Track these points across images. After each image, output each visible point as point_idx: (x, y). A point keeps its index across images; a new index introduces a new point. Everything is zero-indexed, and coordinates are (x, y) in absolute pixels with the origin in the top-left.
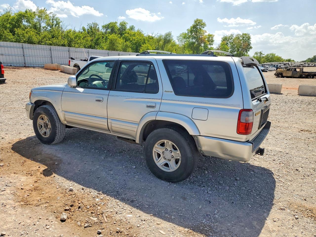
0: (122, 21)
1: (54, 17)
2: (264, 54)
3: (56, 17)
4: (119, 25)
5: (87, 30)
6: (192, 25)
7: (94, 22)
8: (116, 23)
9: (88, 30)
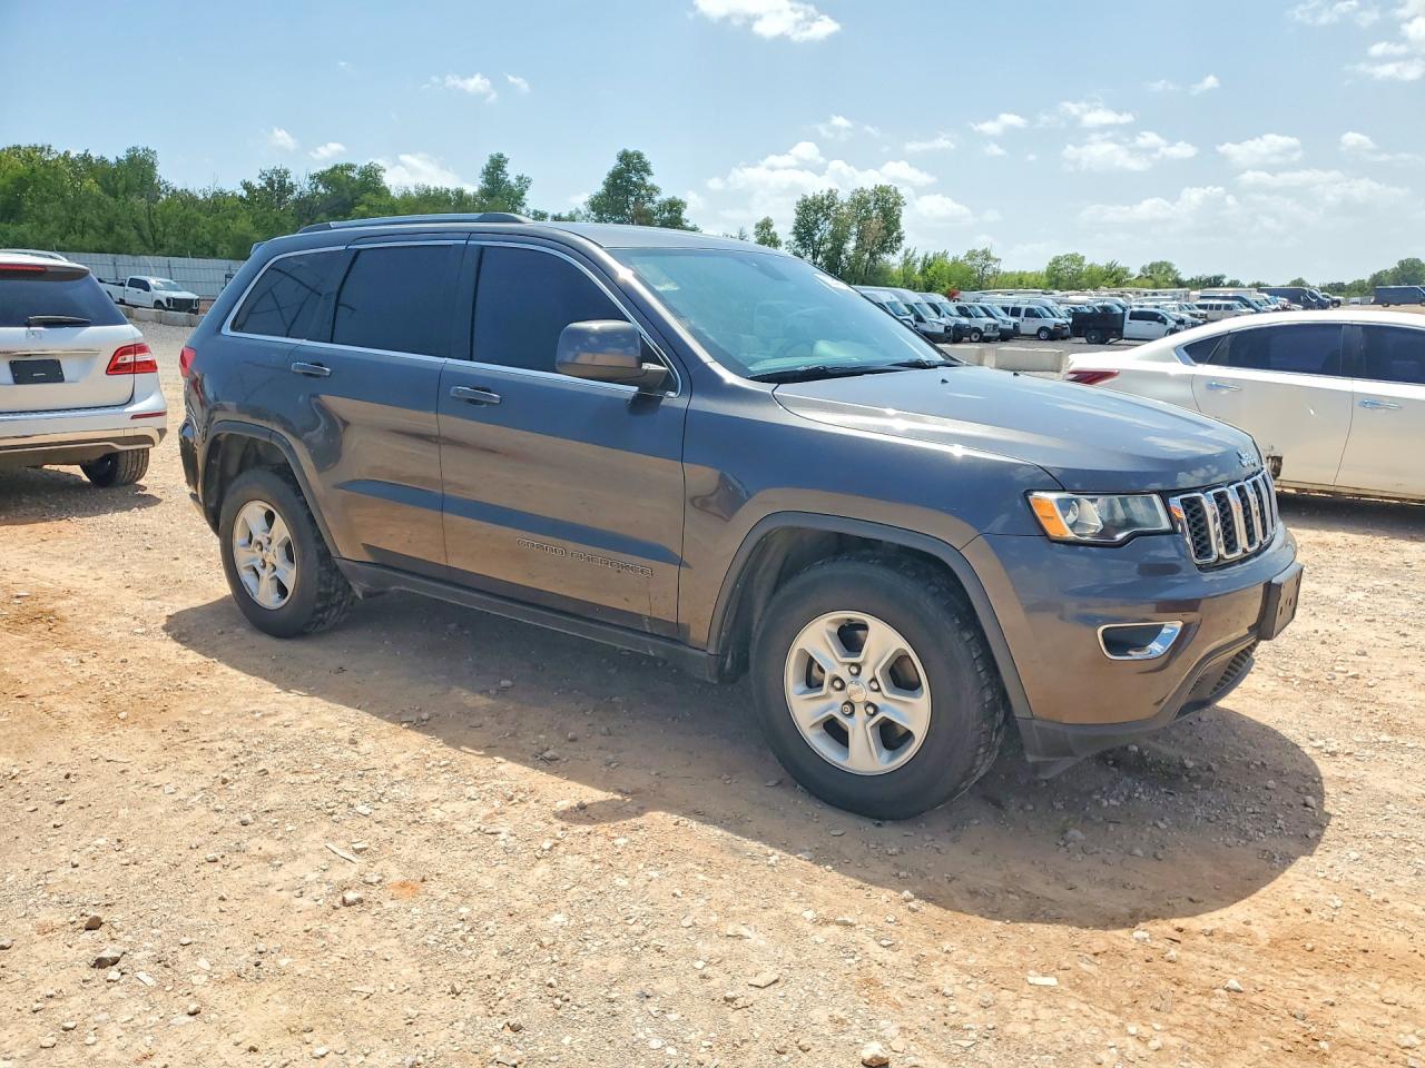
0: (368, 164)
4: (358, 175)
5: (257, 191)
9: (262, 189)
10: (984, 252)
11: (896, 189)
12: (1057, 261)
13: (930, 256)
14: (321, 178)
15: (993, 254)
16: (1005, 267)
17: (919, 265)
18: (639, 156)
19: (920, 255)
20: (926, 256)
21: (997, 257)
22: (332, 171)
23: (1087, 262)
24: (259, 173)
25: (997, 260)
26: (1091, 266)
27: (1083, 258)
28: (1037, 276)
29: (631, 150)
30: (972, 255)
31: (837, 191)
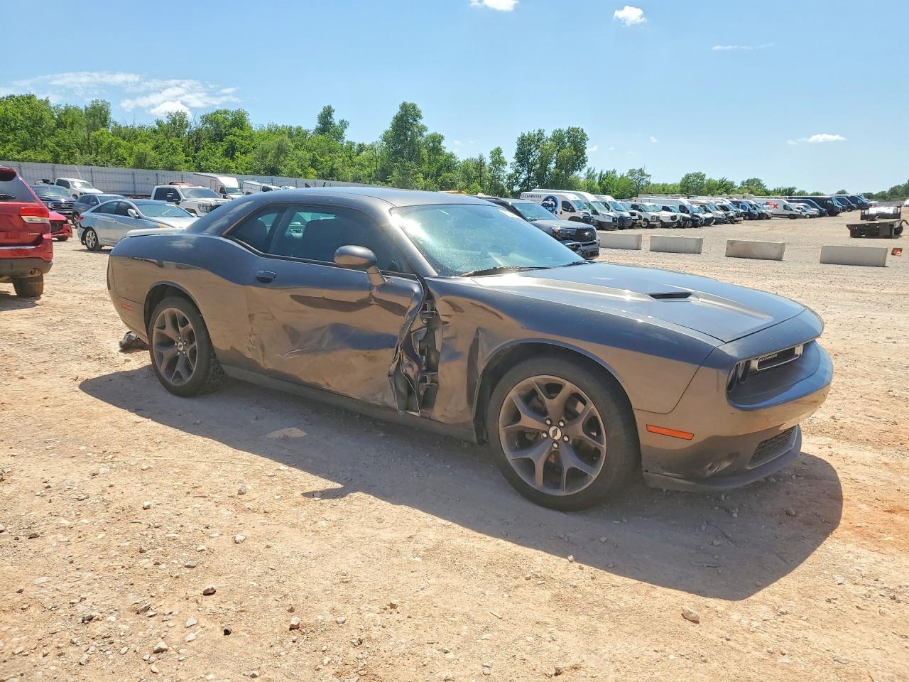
0: (238, 109)
6: (395, 115)
7: (179, 112)
8: (226, 112)
10: (641, 170)
11: (582, 130)
12: (688, 177)
13: (604, 173)
14: (206, 119)
15: (646, 172)
16: (653, 181)
17: (597, 178)
18: (414, 107)
19: (598, 172)
20: (601, 173)
21: (649, 174)
22: (214, 114)
23: (707, 178)
24: (167, 115)
25: (648, 176)
26: (709, 180)
27: (704, 175)
28: (674, 186)
29: (408, 102)
30: (632, 173)
31: (544, 131)
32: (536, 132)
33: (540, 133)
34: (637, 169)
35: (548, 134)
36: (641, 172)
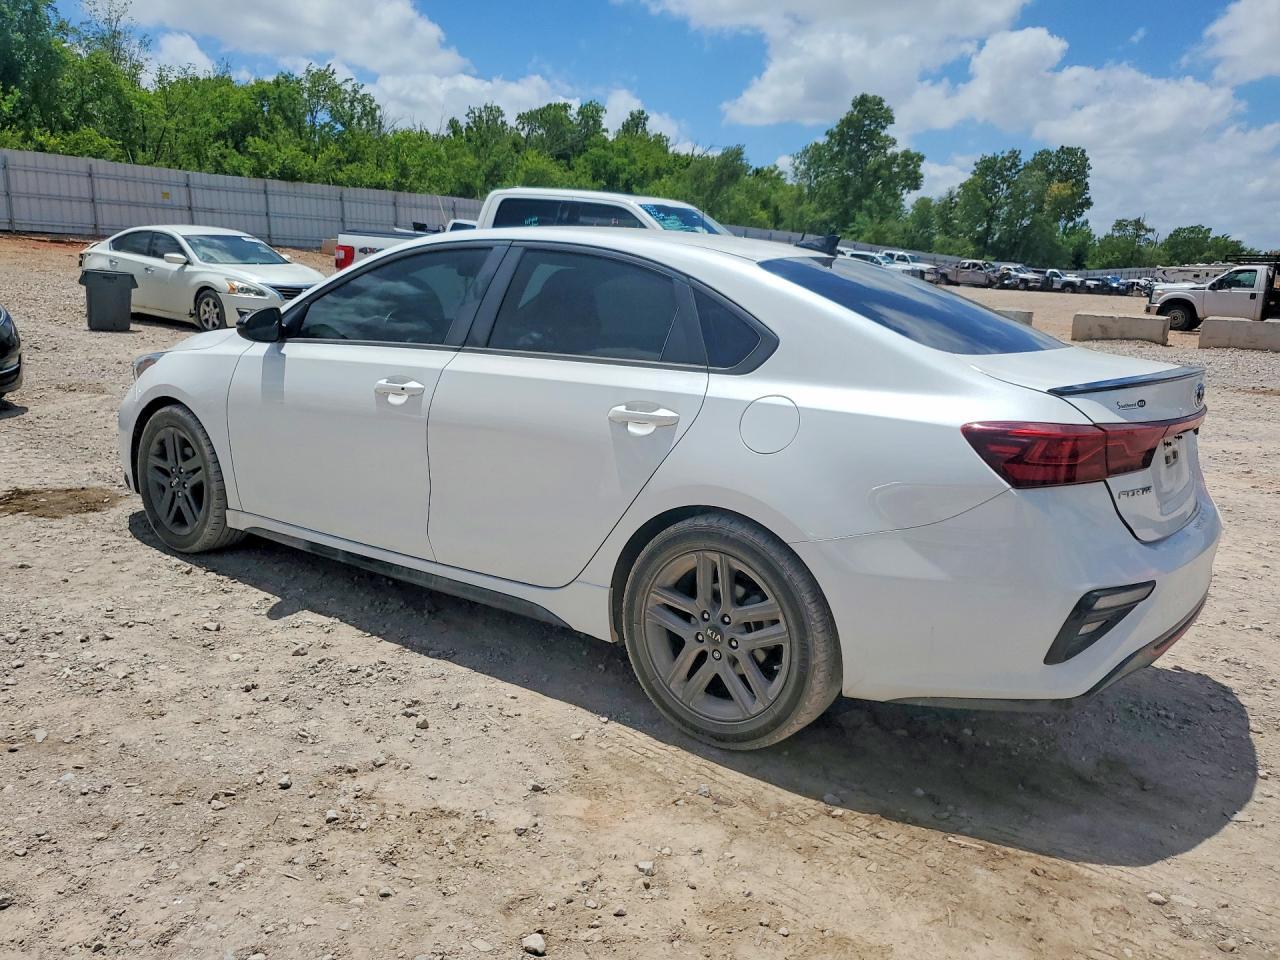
0: (588, 102)
1: (356, 92)
2: (1153, 230)
3: (362, 92)
4: (576, 116)
5: (464, 130)
6: (843, 116)
7: (489, 105)
8: (566, 107)
9: (469, 128)
10: (1137, 220)
11: (1084, 151)
12: (1178, 232)
14: (524, 118)
15: (1148, 224)
18: (880, 101)
22: (544, 109)
23: (1212, 235)
24: (467, 111)
25: (1149, 230)
27: (1210, 229)
29: (871, 95)
30: (1120, 225)
31: (1020, 152)
32: (1006, 154)
33: (1015, 155)
34: (1132, 218)
35: (1026, 157)
36: (1138, 224)
